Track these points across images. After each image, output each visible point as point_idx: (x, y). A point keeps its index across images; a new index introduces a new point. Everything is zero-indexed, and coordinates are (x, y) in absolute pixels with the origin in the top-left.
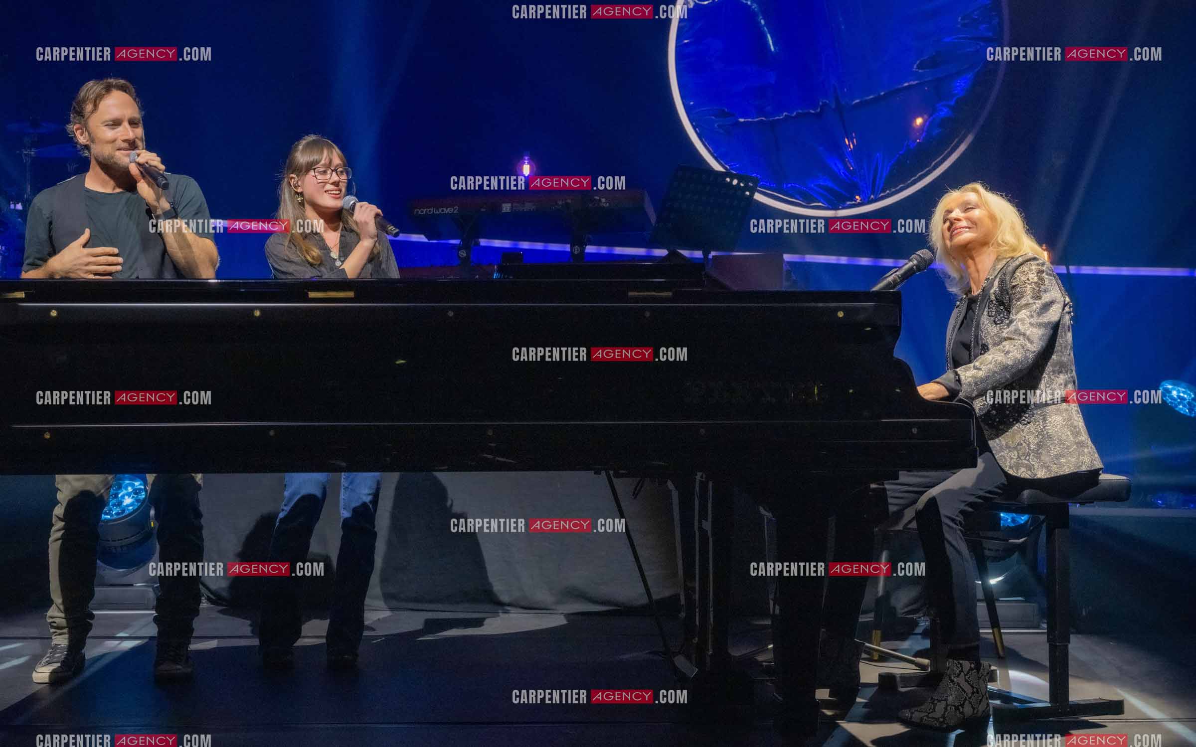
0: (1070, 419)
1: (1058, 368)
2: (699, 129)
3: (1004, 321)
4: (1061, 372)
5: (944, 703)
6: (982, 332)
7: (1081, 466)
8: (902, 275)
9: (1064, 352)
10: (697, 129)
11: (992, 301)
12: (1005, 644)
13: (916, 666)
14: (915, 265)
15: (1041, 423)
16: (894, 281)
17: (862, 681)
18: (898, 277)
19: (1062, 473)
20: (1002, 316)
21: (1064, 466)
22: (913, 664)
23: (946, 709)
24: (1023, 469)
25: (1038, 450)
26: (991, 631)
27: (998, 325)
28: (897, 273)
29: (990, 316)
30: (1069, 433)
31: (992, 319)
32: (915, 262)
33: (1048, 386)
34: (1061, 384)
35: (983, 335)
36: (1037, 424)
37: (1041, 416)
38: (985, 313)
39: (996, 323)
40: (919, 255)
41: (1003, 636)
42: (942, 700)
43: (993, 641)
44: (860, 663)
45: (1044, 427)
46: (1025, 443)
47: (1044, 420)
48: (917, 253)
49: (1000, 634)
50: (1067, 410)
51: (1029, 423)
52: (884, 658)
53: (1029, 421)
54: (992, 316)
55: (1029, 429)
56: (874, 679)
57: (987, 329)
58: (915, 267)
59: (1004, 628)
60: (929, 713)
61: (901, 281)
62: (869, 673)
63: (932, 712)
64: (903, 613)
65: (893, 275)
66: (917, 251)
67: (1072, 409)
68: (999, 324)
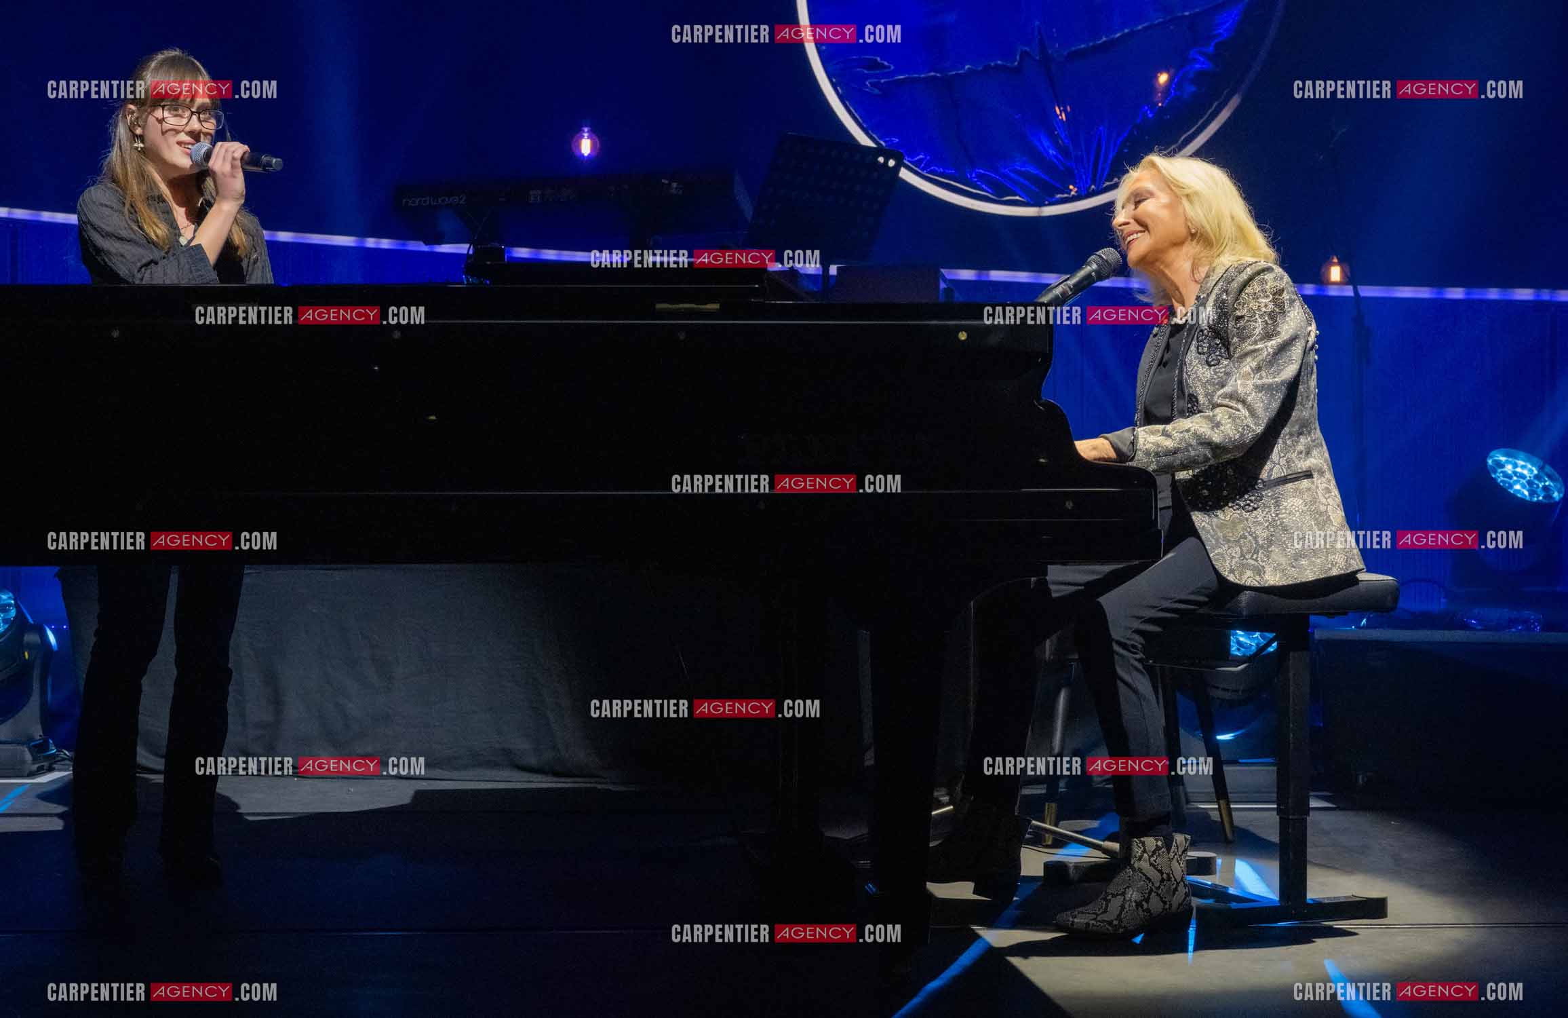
0: (1314, 501)
1: (1297, 427)
2: (842, 88)
3: (1222, 361)
4: (1301, 434)
5: (1120, 898)
6: (1189, 376)
7: (1330, 569)
8: (1075, 285)
9: (1307, 408)
10: (838, 88)
11: (1202, 331)
12: (1236, 823)
13: (1104, 853)
14: (1094, 271)
15: (1273, 510)
16: (1064, 293)
17: (1022, 874)
18: (1071, 289)
19: (1303, 580)
20: (1218, 353)
21: (1306, 569)
22: (1100, 850)
23: (1123, 907)
24: (1249, 573)
25: (1268, 547)
26: (1217, 806)
27: (1213, 368)
28: (1068, 282)
29: (1200, 354)
30: (1313, 523)
31: (1203, 357)
32: (1094, 266)
33: (1282, 455)
34: (1301, 453)
35: (1190, 381)
36: (1267, 510)
37: (1272, 499)
38: (1193, 348)
39: (1210, 366)
40: (1100, 256)
41: (1233, 813)
42: (1117, 895)
43: (1219, 820)
44: (1022, 849)
45: (1277, 515)
46: (1251, 535)
47: (1277, 505)
48: (1098, 253)
49: (1230, 810)
50: (1309, 489)
51: (1255, 509)
52: (1060, 842)
53: (1256, 506)
54: (1204, 354)
55: (1256, 517)
56: (1039, 872)
57: (1196, 373)
58: (1093, 274)
59: (1236, 802)
60: (1097, 915)
61: (1075, 293)
62: (1032, 862)
63: (1103, 913)
64: (1101, 782)
65: (1062, 285)
66: (1097, 251)
67: (1317, 487)
68: (1214, 365)
